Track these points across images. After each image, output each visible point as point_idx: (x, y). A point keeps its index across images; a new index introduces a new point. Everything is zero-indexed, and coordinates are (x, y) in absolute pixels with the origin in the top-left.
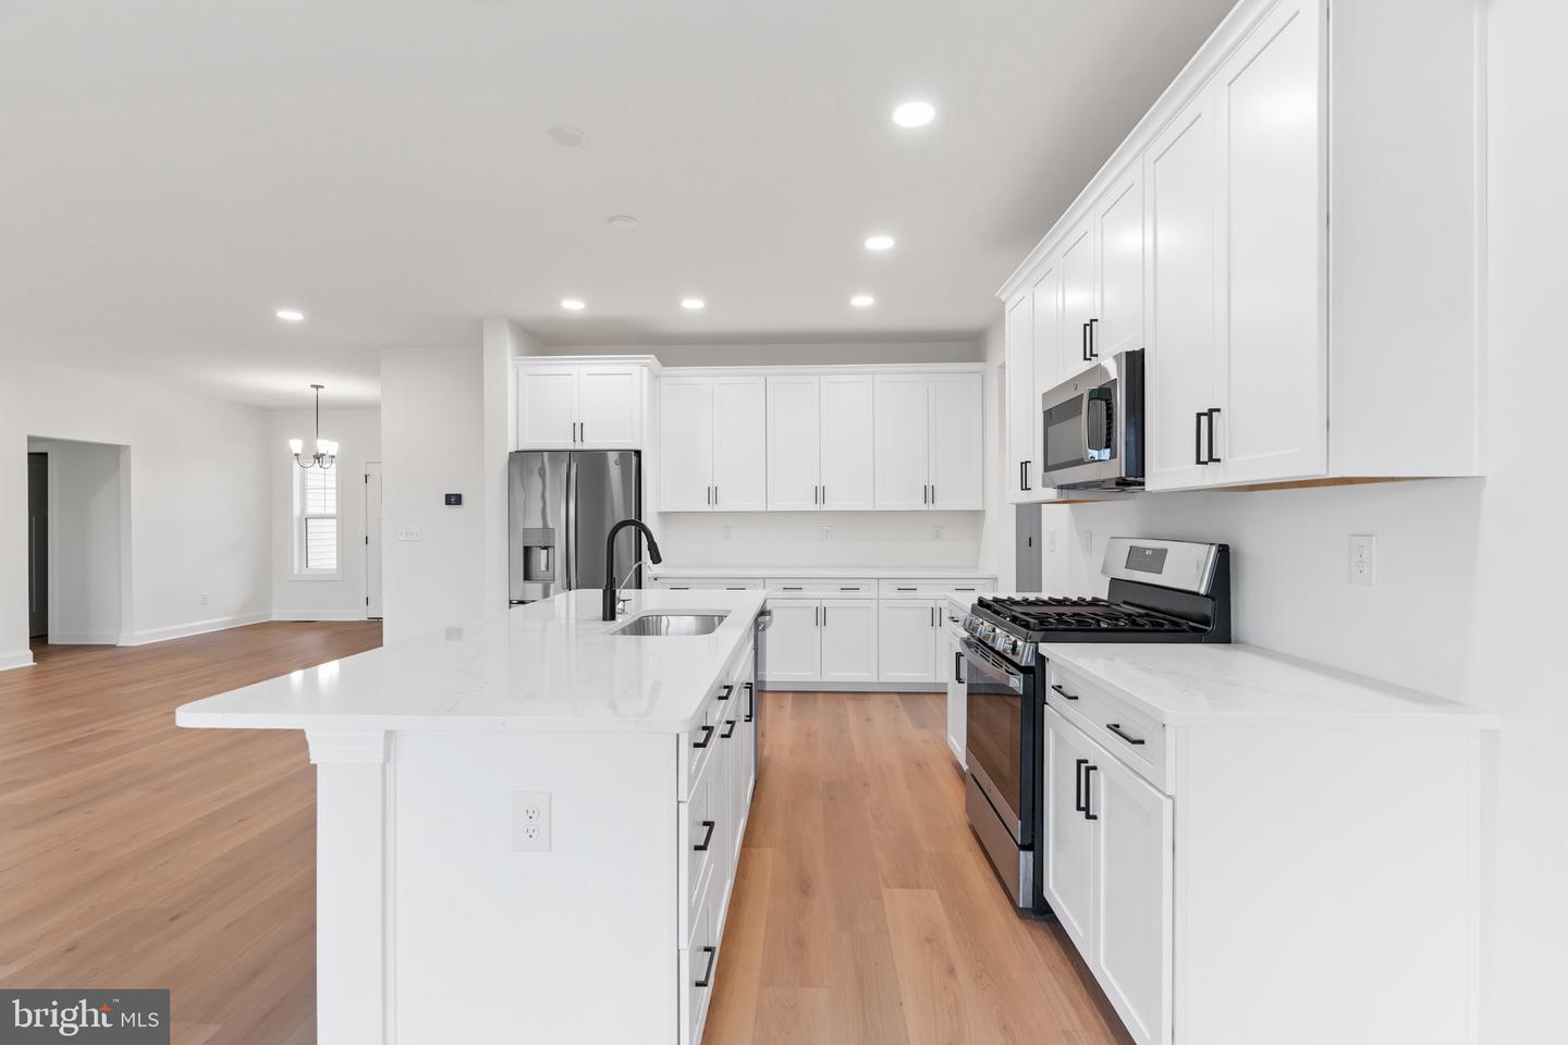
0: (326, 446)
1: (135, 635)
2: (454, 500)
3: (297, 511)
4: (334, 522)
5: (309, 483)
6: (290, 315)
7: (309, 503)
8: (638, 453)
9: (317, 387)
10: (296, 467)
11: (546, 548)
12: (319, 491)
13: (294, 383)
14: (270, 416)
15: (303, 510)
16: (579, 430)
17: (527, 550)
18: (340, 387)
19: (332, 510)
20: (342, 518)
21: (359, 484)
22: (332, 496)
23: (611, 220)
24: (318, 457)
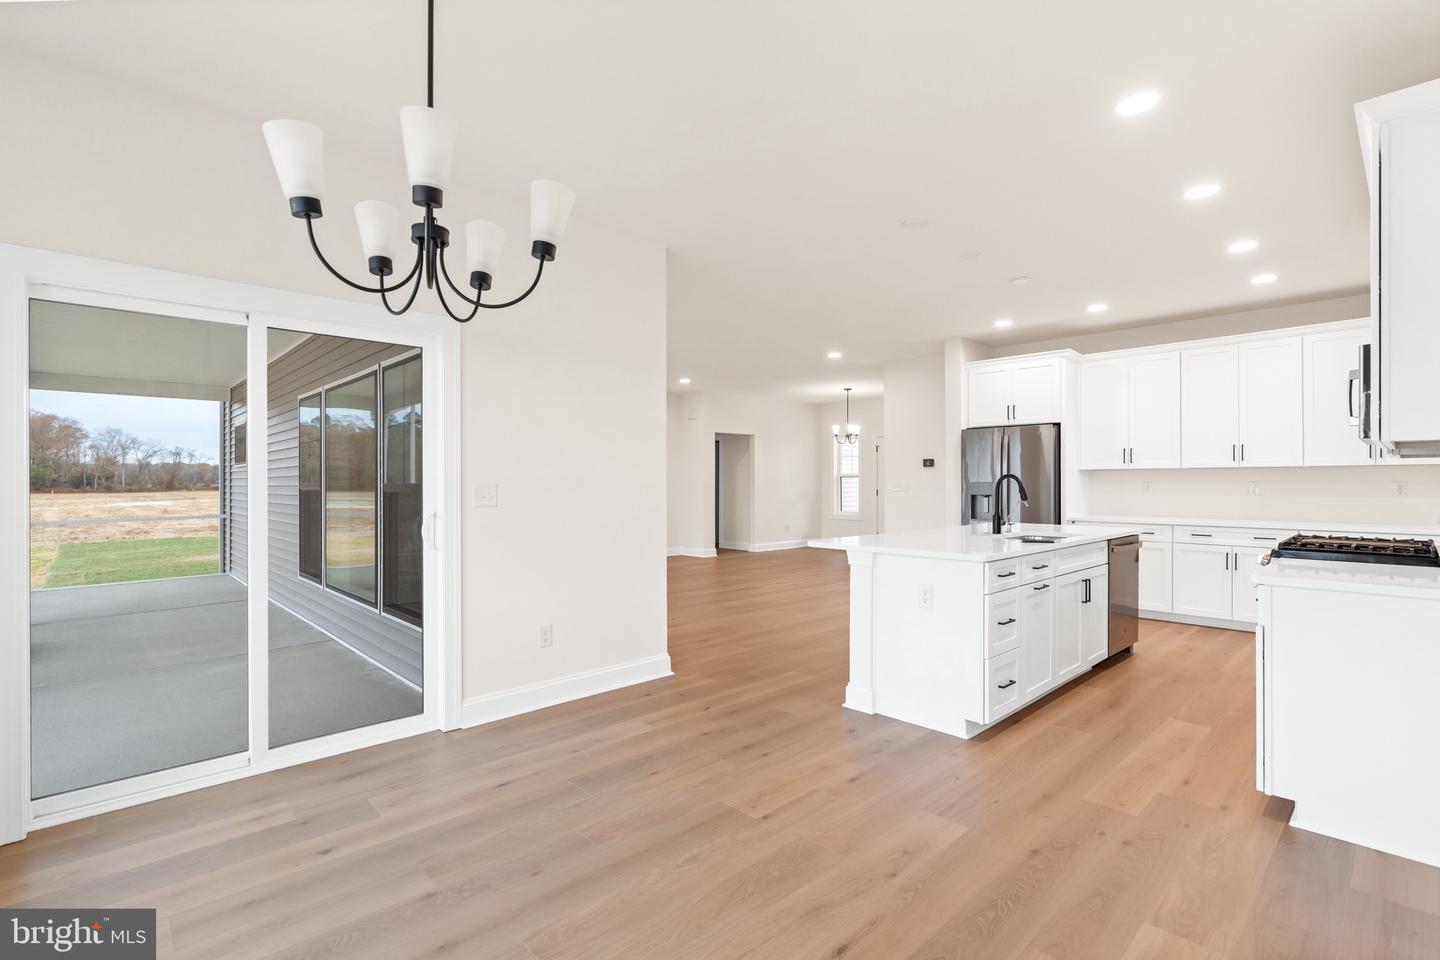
0: (854, 428)
1: (757, 546)
2: (929, 463)
3: (835, 473)
4: (857, 480)
5: (843, 452)
6: (835, 355)
7: (843, 467)
8: (1058, 425)
9: (848, 390)
10: (835, 441)
11: (987, 496)
12: (848, 459)
13: (834, 389)
14: (820, 409)
15: (839, 471)
16: (1011, 410)
17: (974, 498)
18: (861, 388)
19: (856, 471)
20: (863, 477)
21: (873, 453)
22: (856, 461)
23: (1012, 280)
24: (848, 436)
